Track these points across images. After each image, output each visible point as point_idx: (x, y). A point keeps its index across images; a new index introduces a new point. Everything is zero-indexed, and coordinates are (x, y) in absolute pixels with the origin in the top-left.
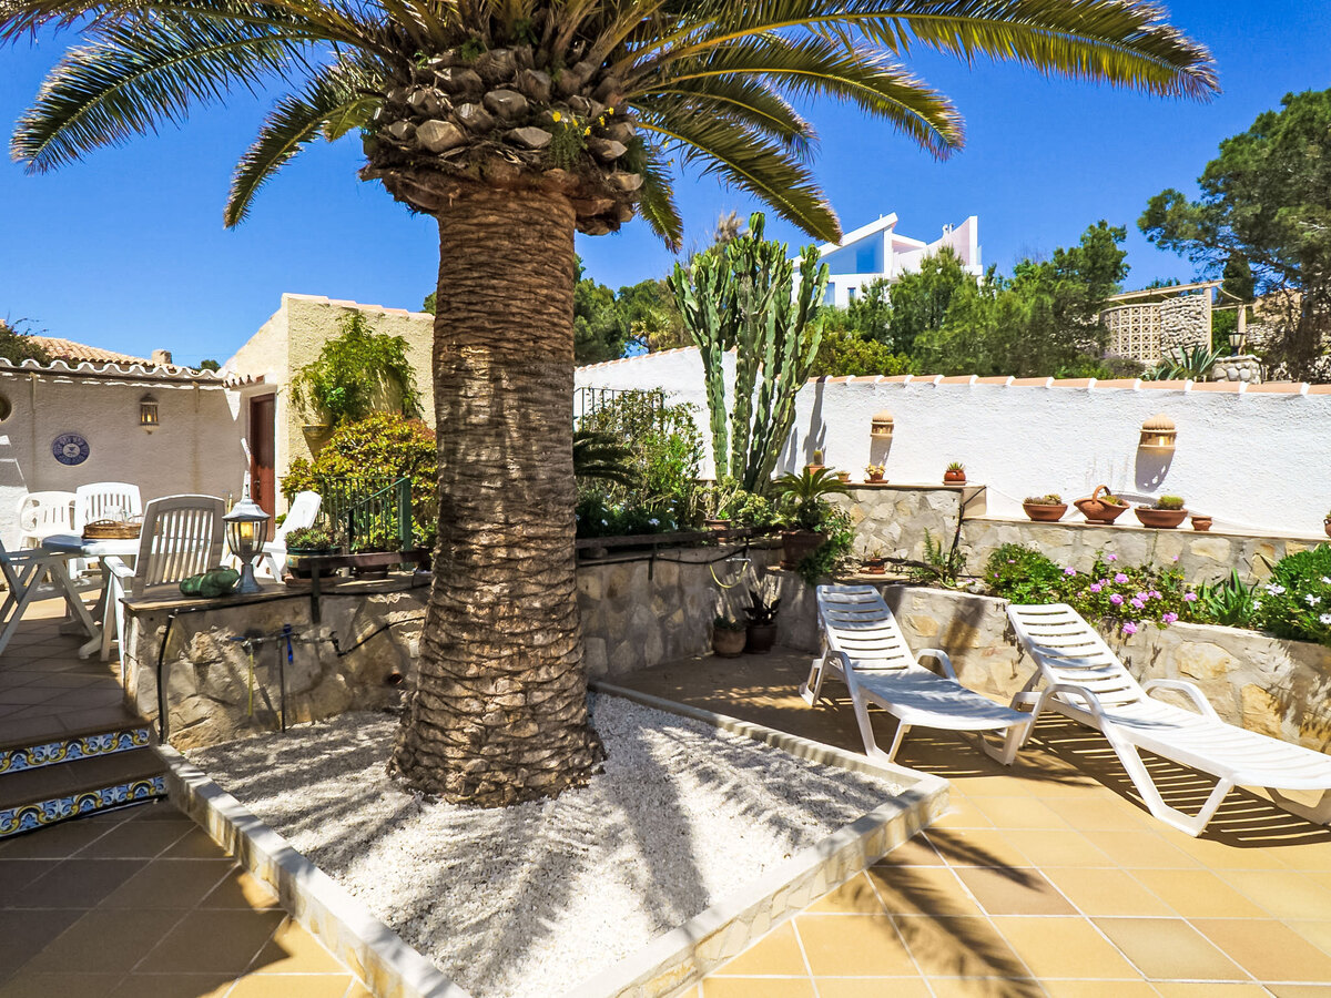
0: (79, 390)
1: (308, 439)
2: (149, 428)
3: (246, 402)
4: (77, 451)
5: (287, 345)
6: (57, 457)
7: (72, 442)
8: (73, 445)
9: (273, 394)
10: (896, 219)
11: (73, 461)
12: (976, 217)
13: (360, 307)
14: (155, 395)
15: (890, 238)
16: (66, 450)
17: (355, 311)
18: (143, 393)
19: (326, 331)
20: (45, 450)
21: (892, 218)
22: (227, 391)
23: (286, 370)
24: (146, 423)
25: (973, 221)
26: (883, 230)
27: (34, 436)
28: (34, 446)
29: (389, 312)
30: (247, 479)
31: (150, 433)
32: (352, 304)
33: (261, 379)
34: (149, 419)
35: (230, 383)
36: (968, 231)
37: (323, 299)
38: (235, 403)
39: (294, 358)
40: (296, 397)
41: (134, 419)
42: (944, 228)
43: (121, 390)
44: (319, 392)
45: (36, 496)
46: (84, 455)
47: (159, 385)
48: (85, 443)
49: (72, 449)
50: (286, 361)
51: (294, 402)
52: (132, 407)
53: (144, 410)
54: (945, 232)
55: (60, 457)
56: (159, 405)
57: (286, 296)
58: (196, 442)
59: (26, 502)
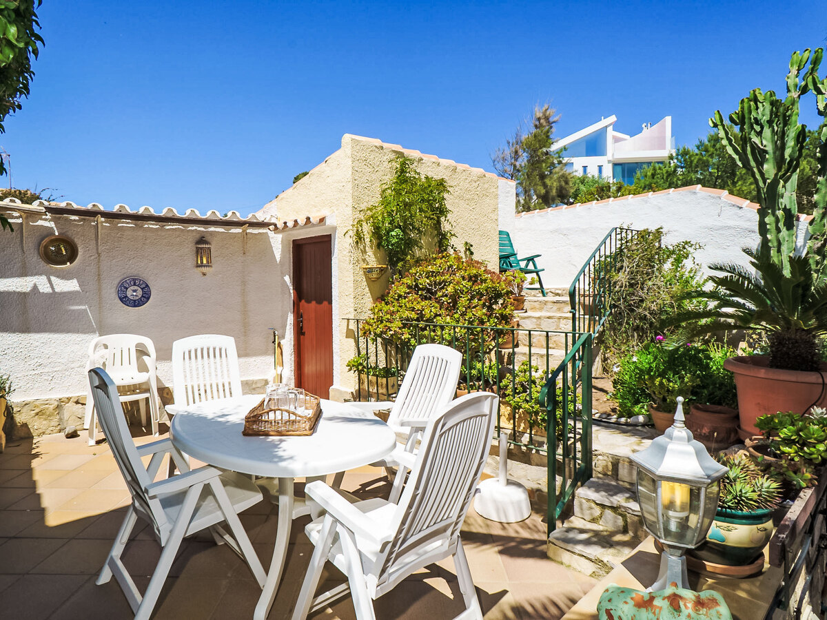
0: (140, 233)
1: (369, 280)
2: (204, 270)
3: (289, 244)
4: (140, 293)
5: (350, 186)
6: (121, 299)
7: (135, 285)
8: (136, 288)
9: (330, 236)
10: (616, 119)
11: (137, 303)
12: (670, 117)
13: (407, 152)
14: (208, 238)
15: (611, 133)
16: (129, 293)
17: (400, 154)
18: (198, 236)
19: (381, 173)
20: (111, 294)
21: (613, 119)
22: (271, 234)
23: (349, 211)
24: (202, 265)
25: (668, 120)
26: (606, 127)
27: (99, 280)
28: (100, 289)
29: (426, 158)
30: (291, 318)
31: (204, 274)
32: (398, 148)
33: (322, 220)
34: (205, 262)
35: (280, 225)
36: (664, 126)
37: (378, 142)
38: (278, 245)
39: (357, 199)
40: (359, 238)
41: (190, 260)
42: (643, 126)
43: (178, 233)
44: (377, 232)
45: (107, 339)
46: (146, 297)
47: (212, 229)
48: (147, 286)
49: (135, 291)
50: (350, 202)
51: (357, 242)
52: (189, 248)
53: (199, 252)
54: (645, 129)
55: (124, 300)
56: (213, 247)
57: (347, 138)
58: (244, 283)
59: (96, 346)
